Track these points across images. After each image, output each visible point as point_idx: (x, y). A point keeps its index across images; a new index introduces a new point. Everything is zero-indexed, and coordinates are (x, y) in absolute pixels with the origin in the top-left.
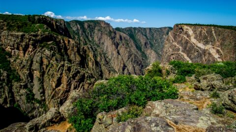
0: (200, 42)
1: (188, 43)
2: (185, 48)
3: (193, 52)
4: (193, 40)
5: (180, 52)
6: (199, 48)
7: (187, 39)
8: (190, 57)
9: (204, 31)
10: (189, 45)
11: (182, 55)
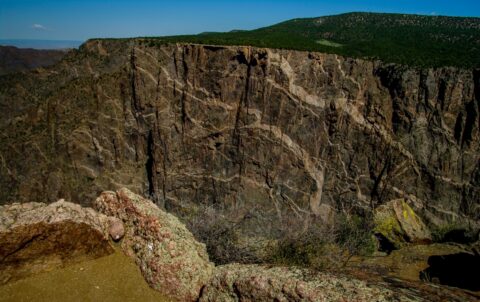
0: (310, 93)
1: (279, 97)
2: (275, 113)
3: (294, 118)
4: (294, 89)
5: (257, 124)
6: (309, 106)
7: (277, 86)
8: (290, 131)
9: (318, 65)
10: (284, 102)
11: (264, 131)
